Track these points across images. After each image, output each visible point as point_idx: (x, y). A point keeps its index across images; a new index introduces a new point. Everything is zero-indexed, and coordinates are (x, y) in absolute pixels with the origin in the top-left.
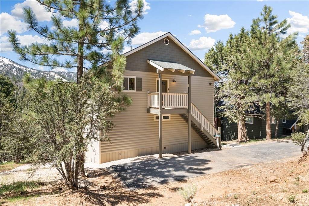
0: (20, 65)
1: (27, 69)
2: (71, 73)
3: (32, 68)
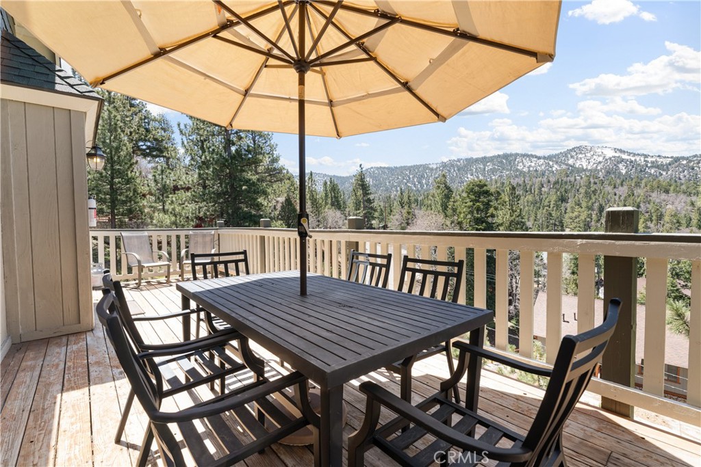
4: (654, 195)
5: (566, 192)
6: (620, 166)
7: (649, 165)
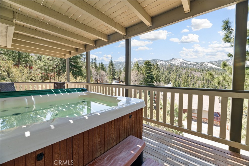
0: (188, 61)
1: (191, 63)
2: (221, 61)
3: (193, 62)
4: (192, 72)
5: (170, 71)
6: (184, 64)
7: (191, 64)
